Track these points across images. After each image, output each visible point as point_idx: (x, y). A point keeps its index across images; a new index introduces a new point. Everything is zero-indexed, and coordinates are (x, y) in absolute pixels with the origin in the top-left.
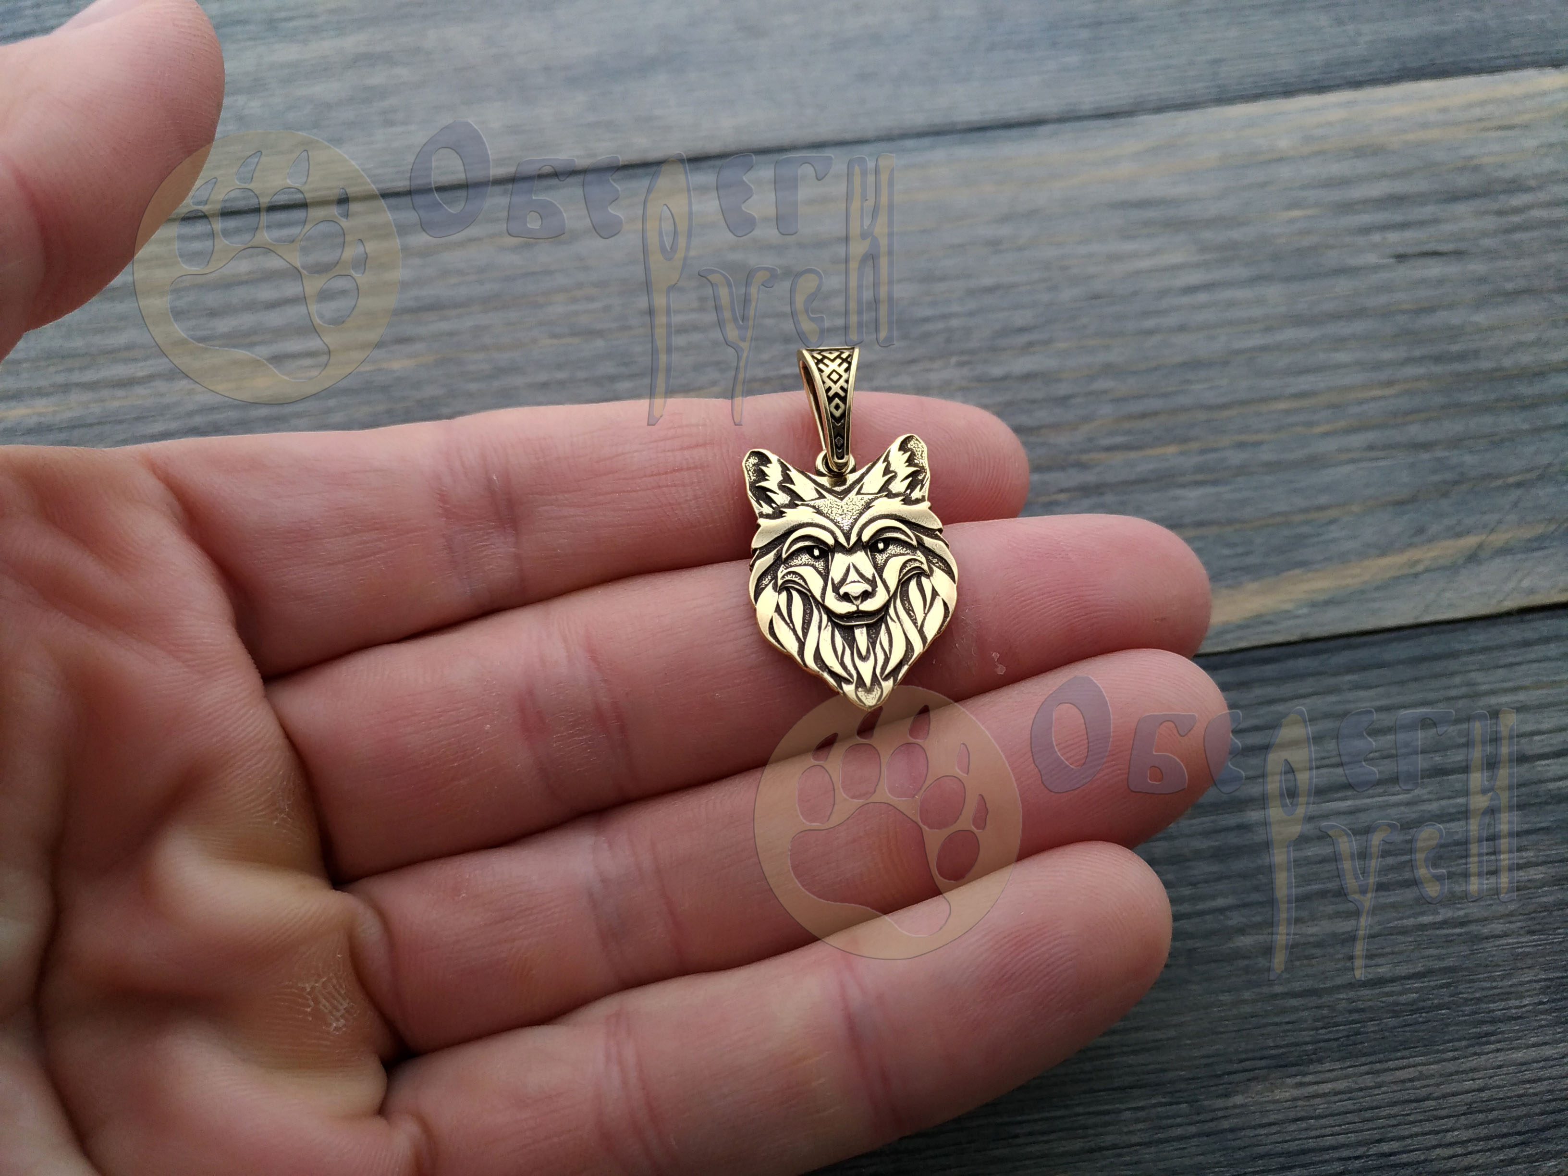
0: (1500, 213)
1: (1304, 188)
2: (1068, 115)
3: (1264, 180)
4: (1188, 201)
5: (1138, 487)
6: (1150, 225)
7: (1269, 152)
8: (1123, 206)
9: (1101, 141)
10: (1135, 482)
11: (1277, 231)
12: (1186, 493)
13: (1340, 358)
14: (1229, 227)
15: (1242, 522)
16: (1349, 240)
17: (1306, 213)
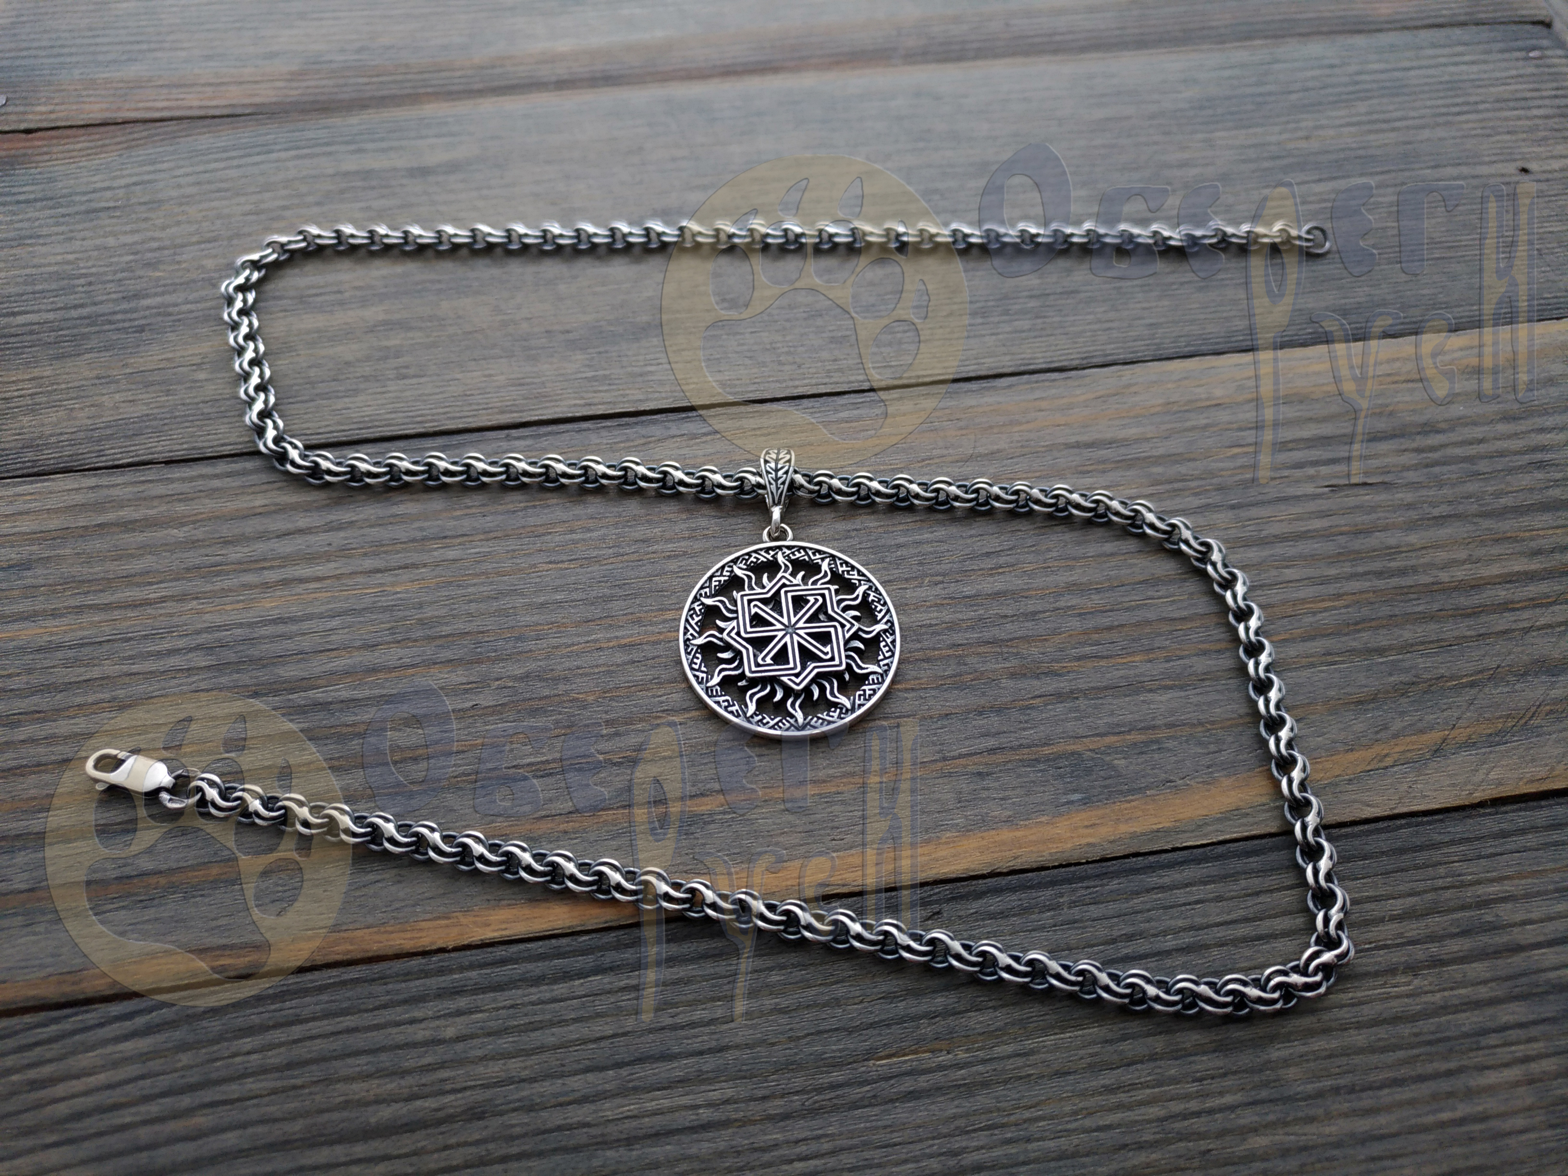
0: (1418, 450)
1: (1240, 429)
2: (1022, 368)
3: (1204, 422)
4: (1137, 441)
5: (1110, 692)
6: (1104, 462)
7: (1207, 399)
8: (1078, 445)
9: (1054, 391)
10: (1106, 688)
11: (1221, 465)
12: (1157, 697)
13: (1290, 574)
14: (1177, 462)
15: (1213, 723)
16: (1286, 473)
17: (1245, 449)
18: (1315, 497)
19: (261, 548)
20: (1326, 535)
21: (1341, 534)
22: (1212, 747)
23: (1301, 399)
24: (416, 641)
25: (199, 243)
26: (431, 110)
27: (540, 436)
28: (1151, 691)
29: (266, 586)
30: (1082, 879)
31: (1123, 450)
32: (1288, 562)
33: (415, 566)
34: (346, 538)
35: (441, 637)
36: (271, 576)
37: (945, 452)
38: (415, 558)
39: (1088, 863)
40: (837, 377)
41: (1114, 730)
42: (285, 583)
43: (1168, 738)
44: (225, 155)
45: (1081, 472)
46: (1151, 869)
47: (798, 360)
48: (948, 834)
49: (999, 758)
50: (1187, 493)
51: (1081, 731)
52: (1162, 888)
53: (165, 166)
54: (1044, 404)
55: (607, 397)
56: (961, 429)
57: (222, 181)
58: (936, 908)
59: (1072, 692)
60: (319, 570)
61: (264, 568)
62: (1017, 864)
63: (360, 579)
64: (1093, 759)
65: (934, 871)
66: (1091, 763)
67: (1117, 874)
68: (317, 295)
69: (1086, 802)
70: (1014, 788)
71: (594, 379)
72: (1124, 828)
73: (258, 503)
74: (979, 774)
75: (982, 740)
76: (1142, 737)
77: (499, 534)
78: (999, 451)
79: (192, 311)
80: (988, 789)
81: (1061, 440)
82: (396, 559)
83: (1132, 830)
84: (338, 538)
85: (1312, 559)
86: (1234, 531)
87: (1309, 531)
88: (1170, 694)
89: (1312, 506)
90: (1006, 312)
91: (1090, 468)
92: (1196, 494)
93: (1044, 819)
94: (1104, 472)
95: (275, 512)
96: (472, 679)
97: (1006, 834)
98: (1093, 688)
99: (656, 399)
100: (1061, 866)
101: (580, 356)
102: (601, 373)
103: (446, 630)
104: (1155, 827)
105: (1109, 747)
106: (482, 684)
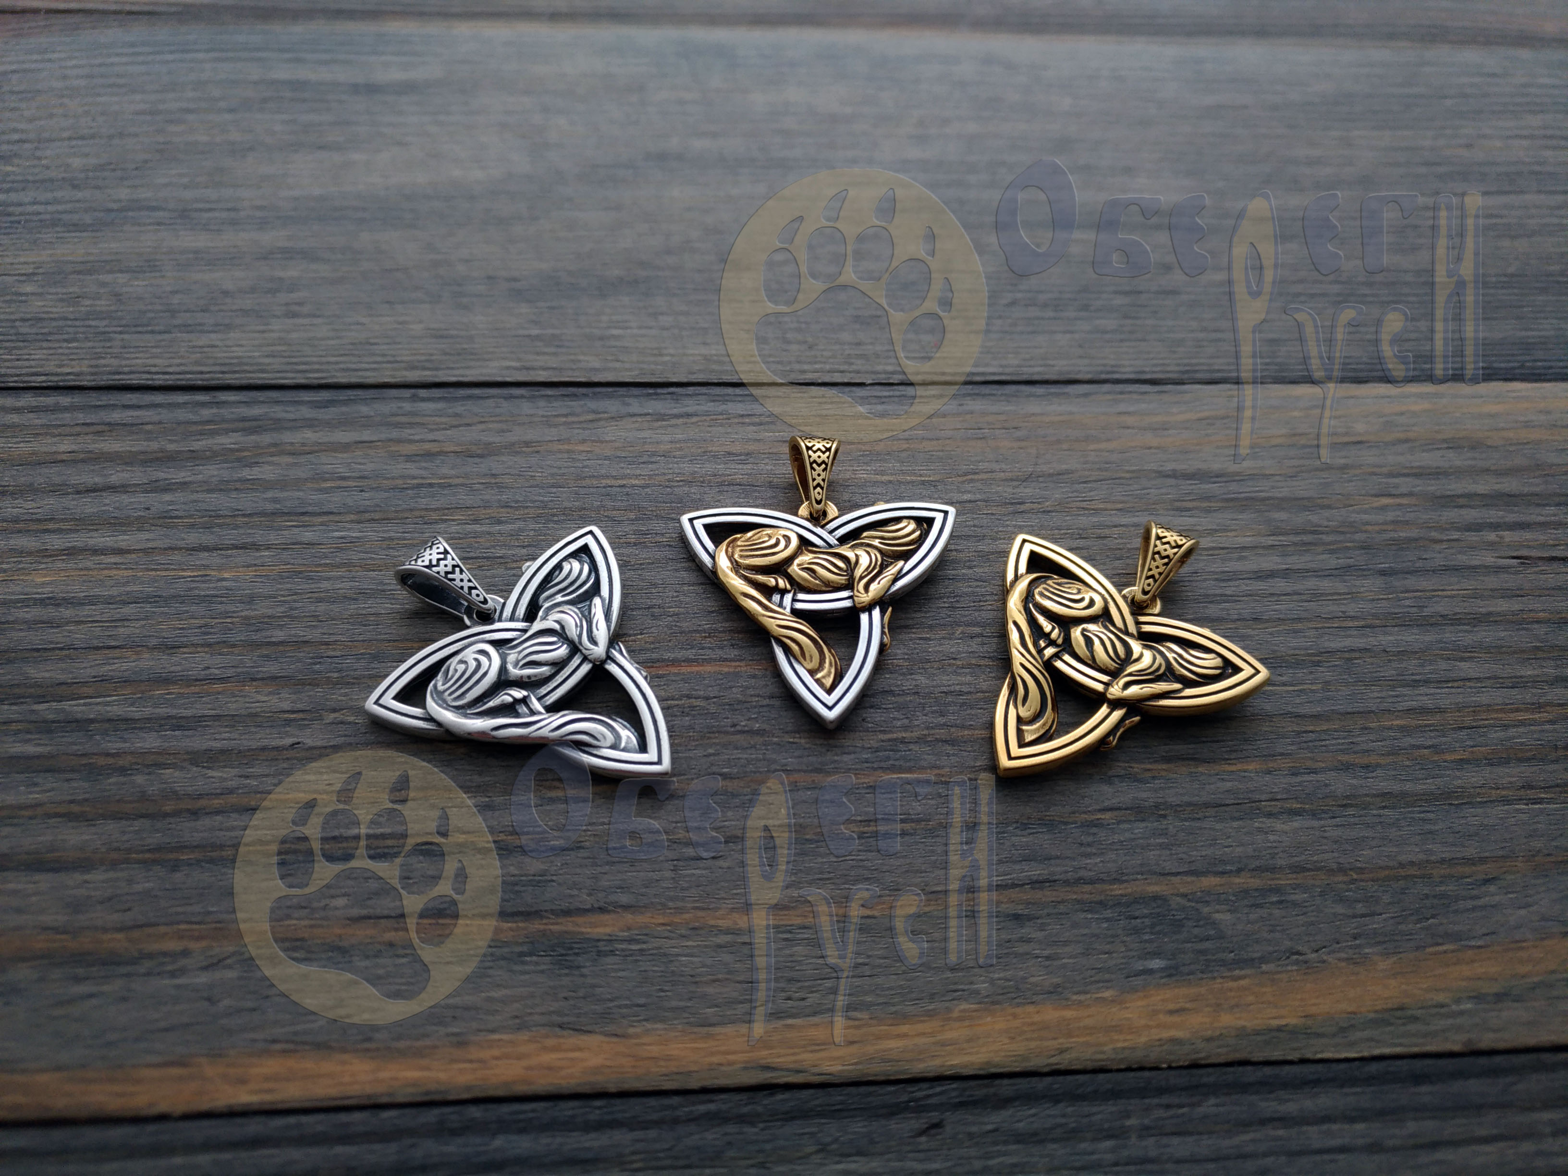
1: (1391, 475)
2: (1103, 376)
3: (1343, 461)
4: (1252, 477)
5: (1211, 812)
6: (1208, 498)
7: (1346, 434)
8: (1174, 475)
9: (1144, 406)
10: (1207, 805)
11: (1366, 517)
12: (1279, 826)
13: (1467, 668)
14: (1306, 508)
15: (1361, 870)
16: (1456, 535)
17: (1398, 501)
18: (1498, 570)
19: (49, 504)
20: (1517, 621)
21: (1538, 622)
22: (1360, 908)
23: (1476, 445)
24: (234, 646)
25: (70, 139)
26: (395, 27)
27: (456, 399)
28: (1270, 815)
29: (44, 553)
30: (1161, 1091)
31: (1233, 487)
32: (1464, 653)
33: (256, 547)
34: (171, 503)
35: (269, 644)
36: (56, 542)
37: (995, 466)
38: (259, 536)
39: (1170, 1068)
40: (859, 364)
41: (1215, 867)
42: (71, 552)
43: (1296, 887)
44: (131, 50)
45: (1178, 509)
46: (1266, 1086)
47: (810, 339)
48: (964, 1006)
49: (1047, 895)
50: (1320, 549)
51: (1169, 866)
52: (1284, 1121)
53: (55, 56)
54: (1130, 420)
55: (553, 362)
56: (1019, 439)
57: (118, 76)
58: (935, 1116)
59: (1157, 806)
60: (123, 540)
61: (47, 531)
62: (1064, 1061)
63: (177, 557)
64: (1183, 909)
65: (937, 1062)
66: (1180, 916)
67: (1213, 1090)
68: (201, 210)
69: (1172, 973)
70: (1066, 943)
71: (538, 338)
72: (1227, 1020)
73: (63, 448)
74: (1017, 917)
75: (1025, 866)
76: (1255, 882)
77: (377, 516)
78: (1068, 472)
79: (39, 213)
80: (1029, 941)
81: (1153, 466)
82: (230, 536)
83: (1242, 1023)
84: (158, 502)
85: (1497, 651)
86: (1385, 603)
87: (1490, 614)
88: (1297, 823)
89: (1492, 581)
90: (1085, 308)
91: (1190, 505)
92: (1332, 552)
93: (1107, 994)
94: (1208, 511)
95: (83, 461)
96: (299, 706)
97: (1050, 1014)
98: (1190, 804)
99: (615, 369)
100: (1129, 1069)
101: (524, 309)
102: (550, 331)
103: (279, 635)
104: (1275, 1023)
105: (1209, 893)
106: (312, 714)
